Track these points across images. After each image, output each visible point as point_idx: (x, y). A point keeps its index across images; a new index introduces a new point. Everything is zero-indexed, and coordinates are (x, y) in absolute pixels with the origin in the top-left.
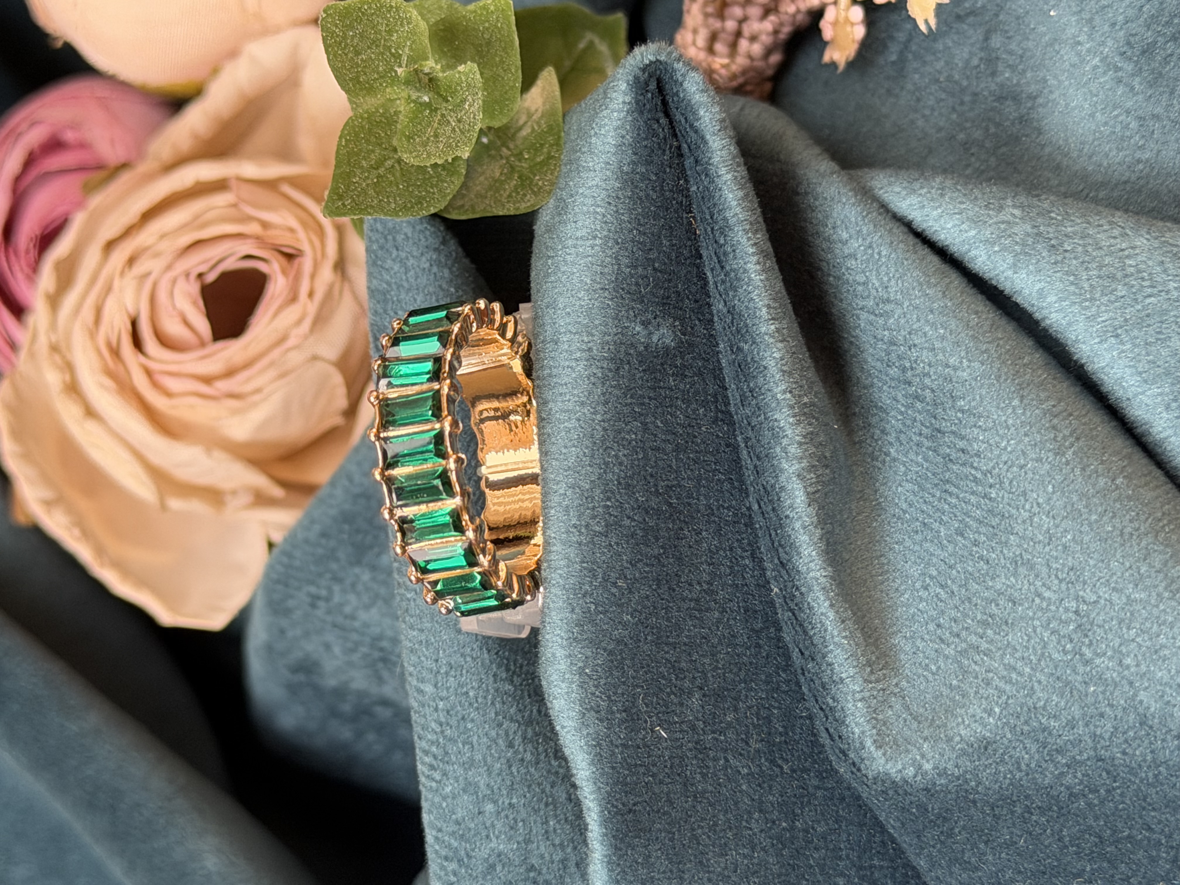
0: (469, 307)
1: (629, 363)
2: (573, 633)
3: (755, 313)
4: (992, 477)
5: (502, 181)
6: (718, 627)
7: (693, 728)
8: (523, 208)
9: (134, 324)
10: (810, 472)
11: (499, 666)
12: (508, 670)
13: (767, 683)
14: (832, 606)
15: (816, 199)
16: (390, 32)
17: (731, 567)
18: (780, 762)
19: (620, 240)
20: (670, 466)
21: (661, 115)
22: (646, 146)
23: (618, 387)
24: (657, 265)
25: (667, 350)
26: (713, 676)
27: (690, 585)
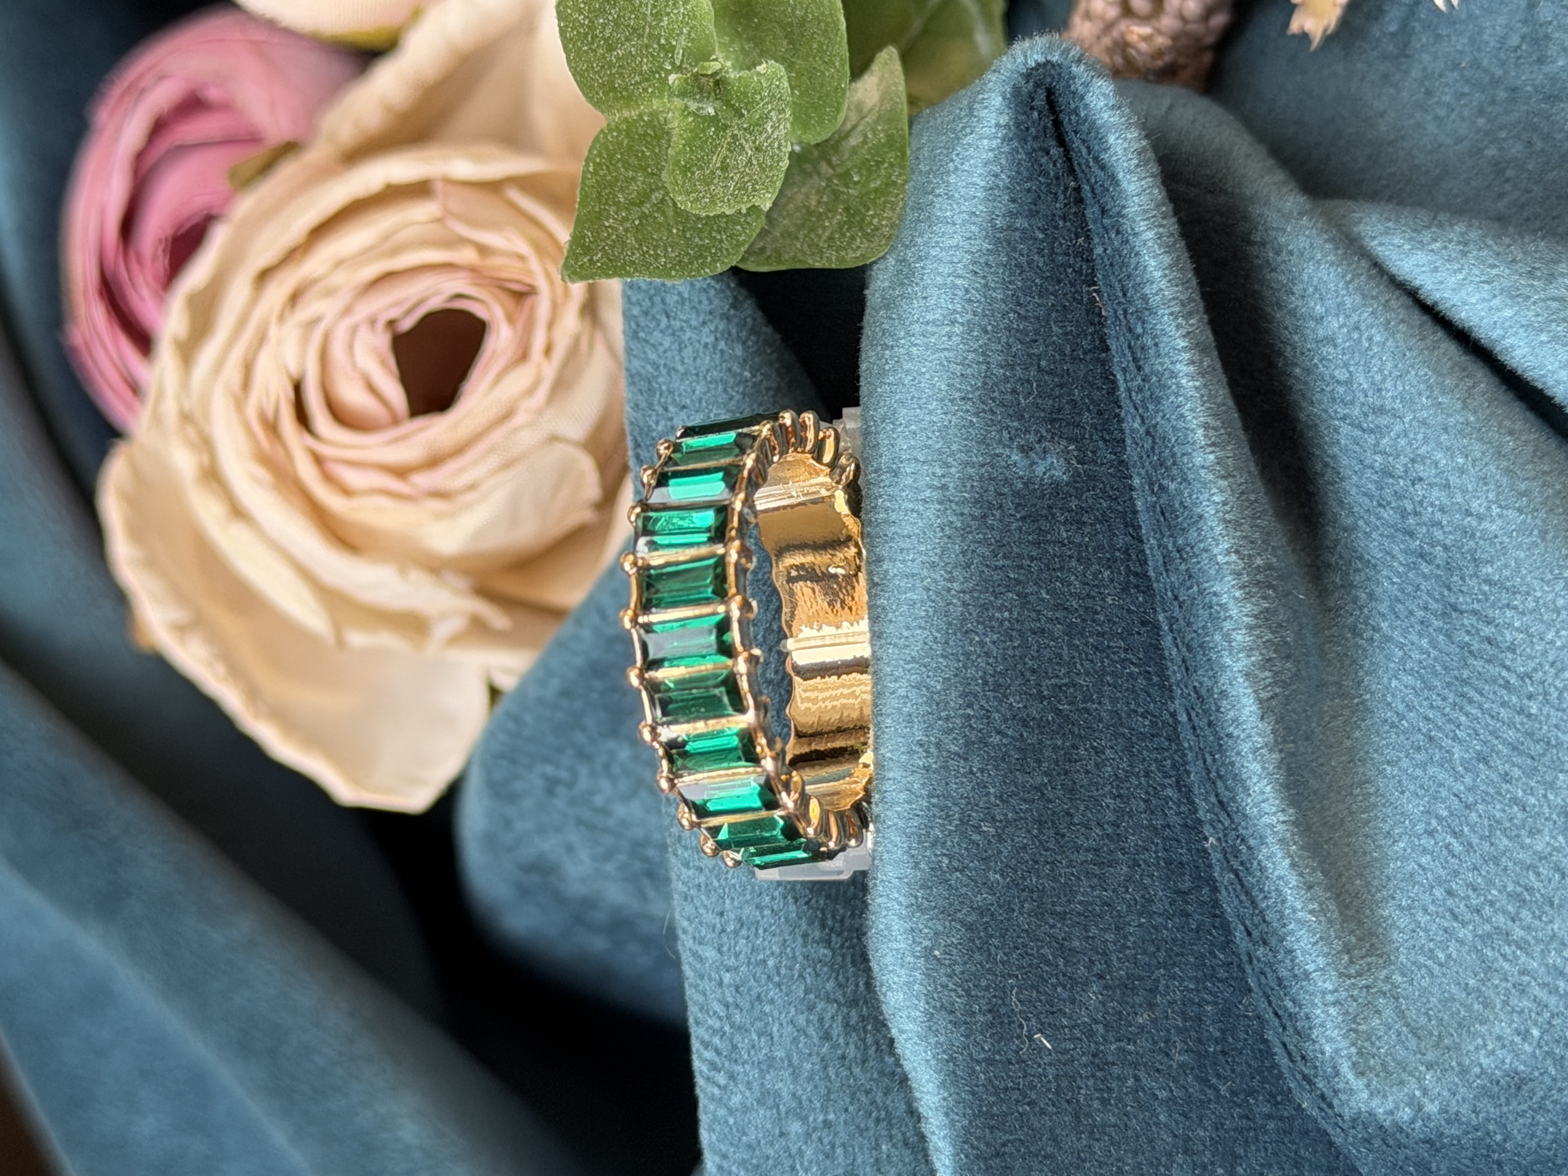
0: (768, 426)
1: (1001, 506)
2: (916, 897)
3: (1186, 436)
4: (1532, 684)
5: (820, 214)
6: (1127, 888)
7: (1090, 1034)
8: (850, 259)
9: (298, 388)
10: (1263, 668)
11: (810, 923)
12: (823, 926)
13: (1197, 967)
14: (1293, 865)
15: (1278, 253)
16: (658, 16)
17: (1145, 801)
18: (1214, 1081)
19: (989, 328)
20: (1060, 656)
21: (1053, 143)
22: (1029, 191)
23: (984, 542)
24: (1043, 363)
25: (1056, 486)
26: (1119, 959)
27: (1087, 827)
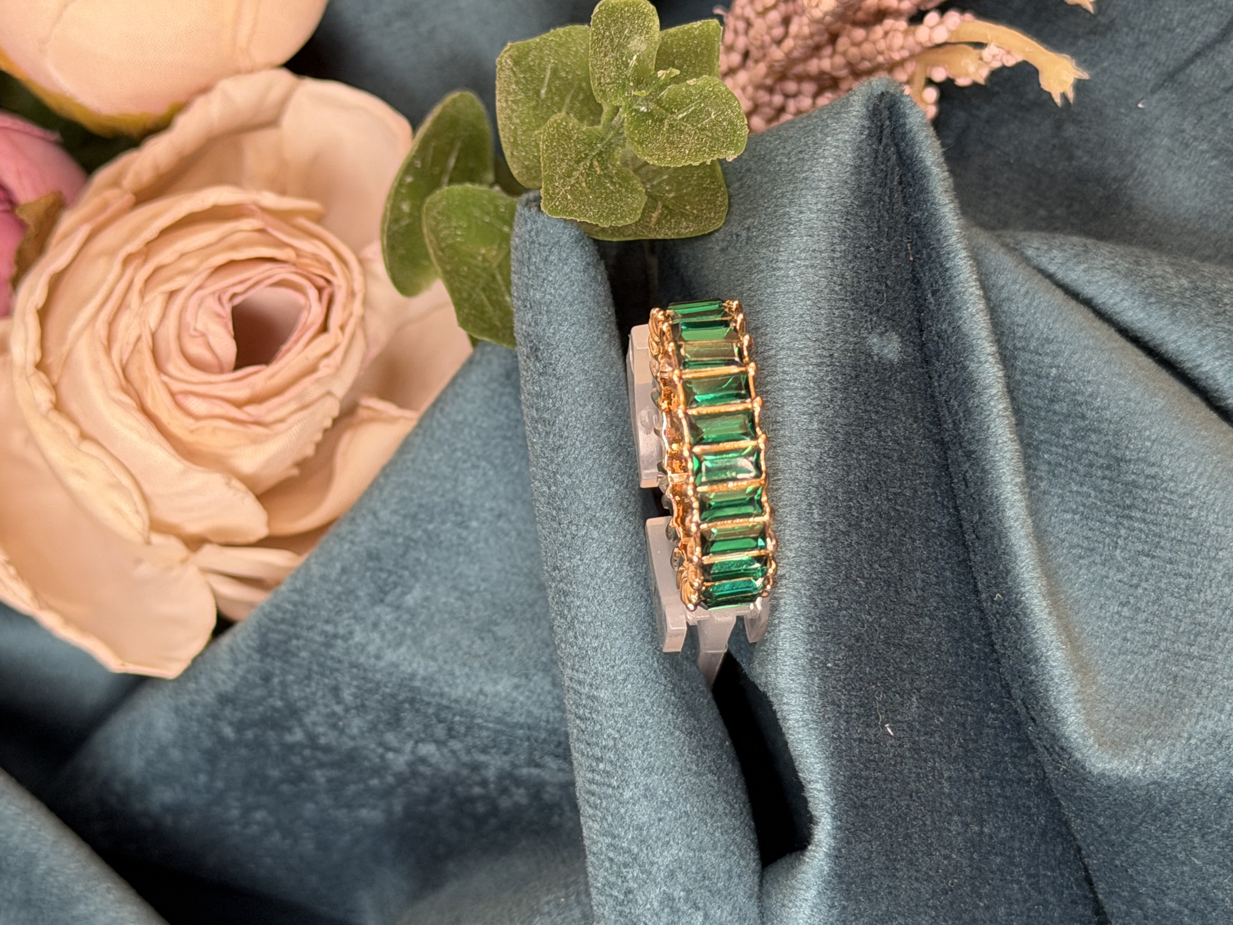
2: (816, 628)
3: (977, 334)
9: (155, 338)
14: (1050, 613)
19: (858, 255)
24: (888, 282)
25: (891, 362)
27: (910, 590)
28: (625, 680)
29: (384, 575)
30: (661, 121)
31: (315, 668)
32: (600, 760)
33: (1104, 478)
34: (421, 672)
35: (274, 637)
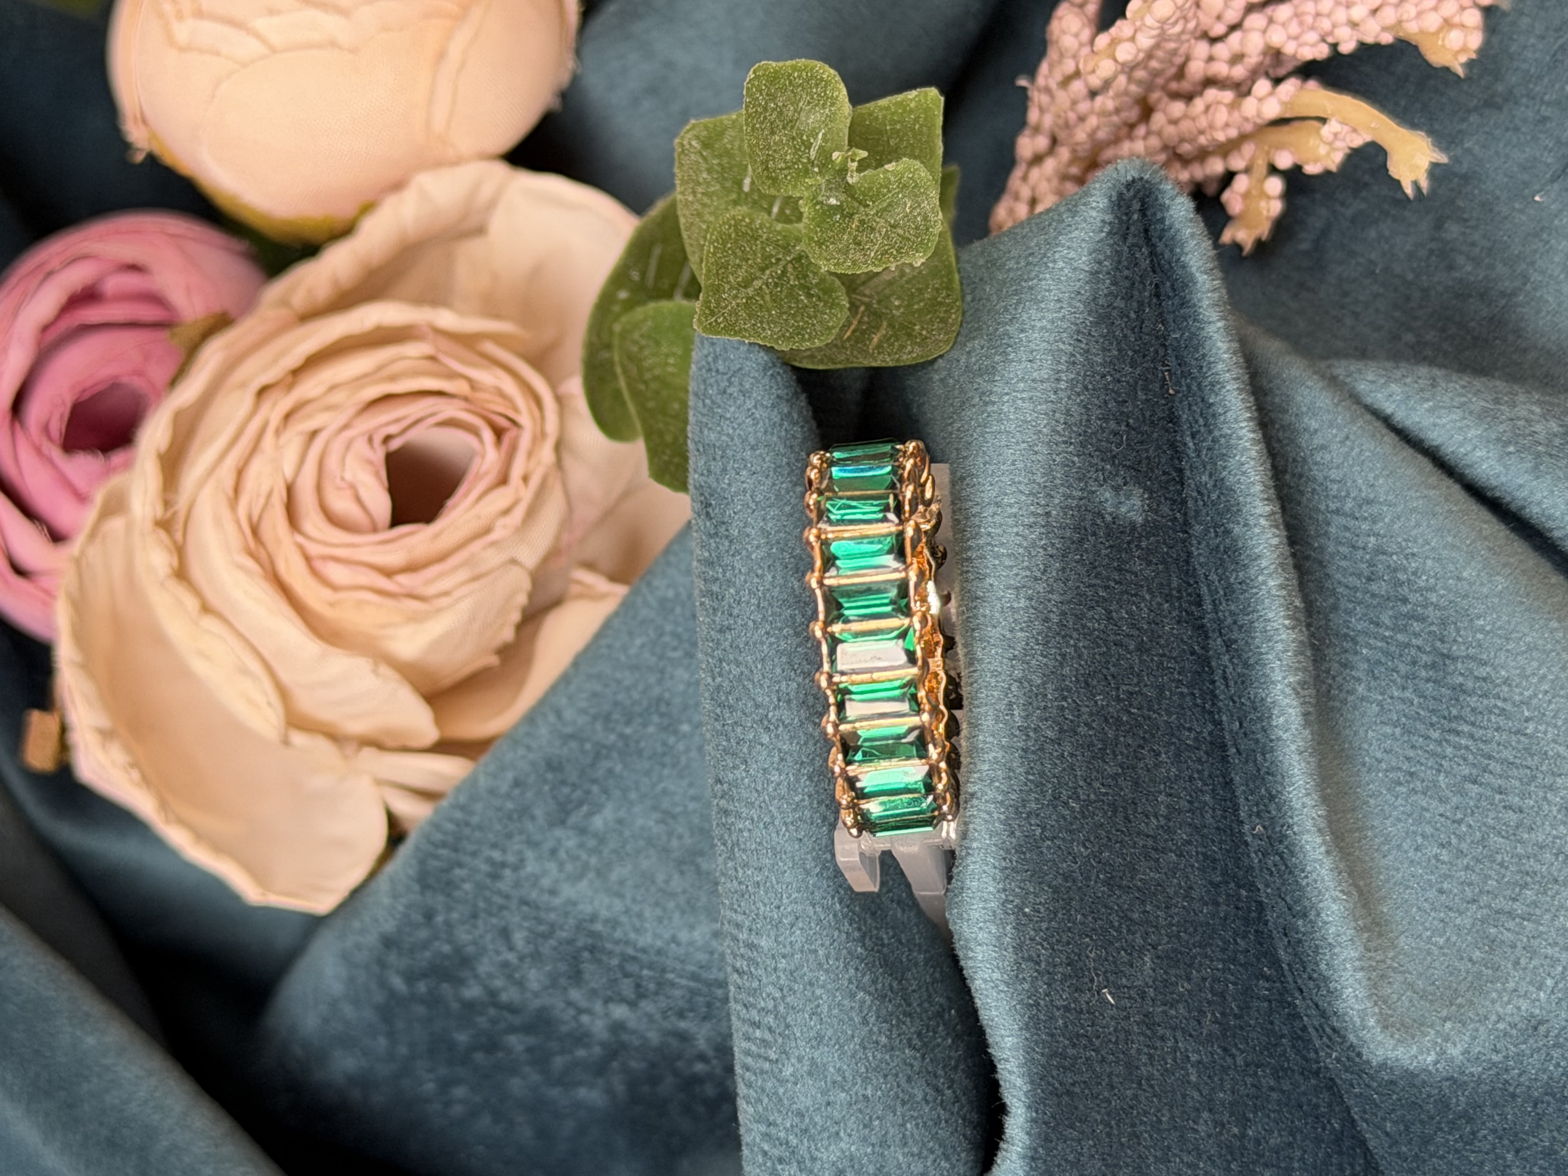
1: (1094, 535)
2: (1011, 862)
3: (1248, 489)
6: (1175, 874)
8: (907, 359)
9: (290, 490)
10: (1304, 688)
14: (1328, 852)
18: (1234, 1051)
20: (1132, 668)
21: (1144, 243)
23: (1081, 562)
24: (1131, 421)
25: (1133, 526)
26: (1167, 934)
27: (1147, 817)
28: (792, 925)
29: (566, 790)
30: (851, 216)
31: (481, 904)
32: (757, 1025)
33: (1428, 680)
34: (604, 913)
35: (433, 864)
